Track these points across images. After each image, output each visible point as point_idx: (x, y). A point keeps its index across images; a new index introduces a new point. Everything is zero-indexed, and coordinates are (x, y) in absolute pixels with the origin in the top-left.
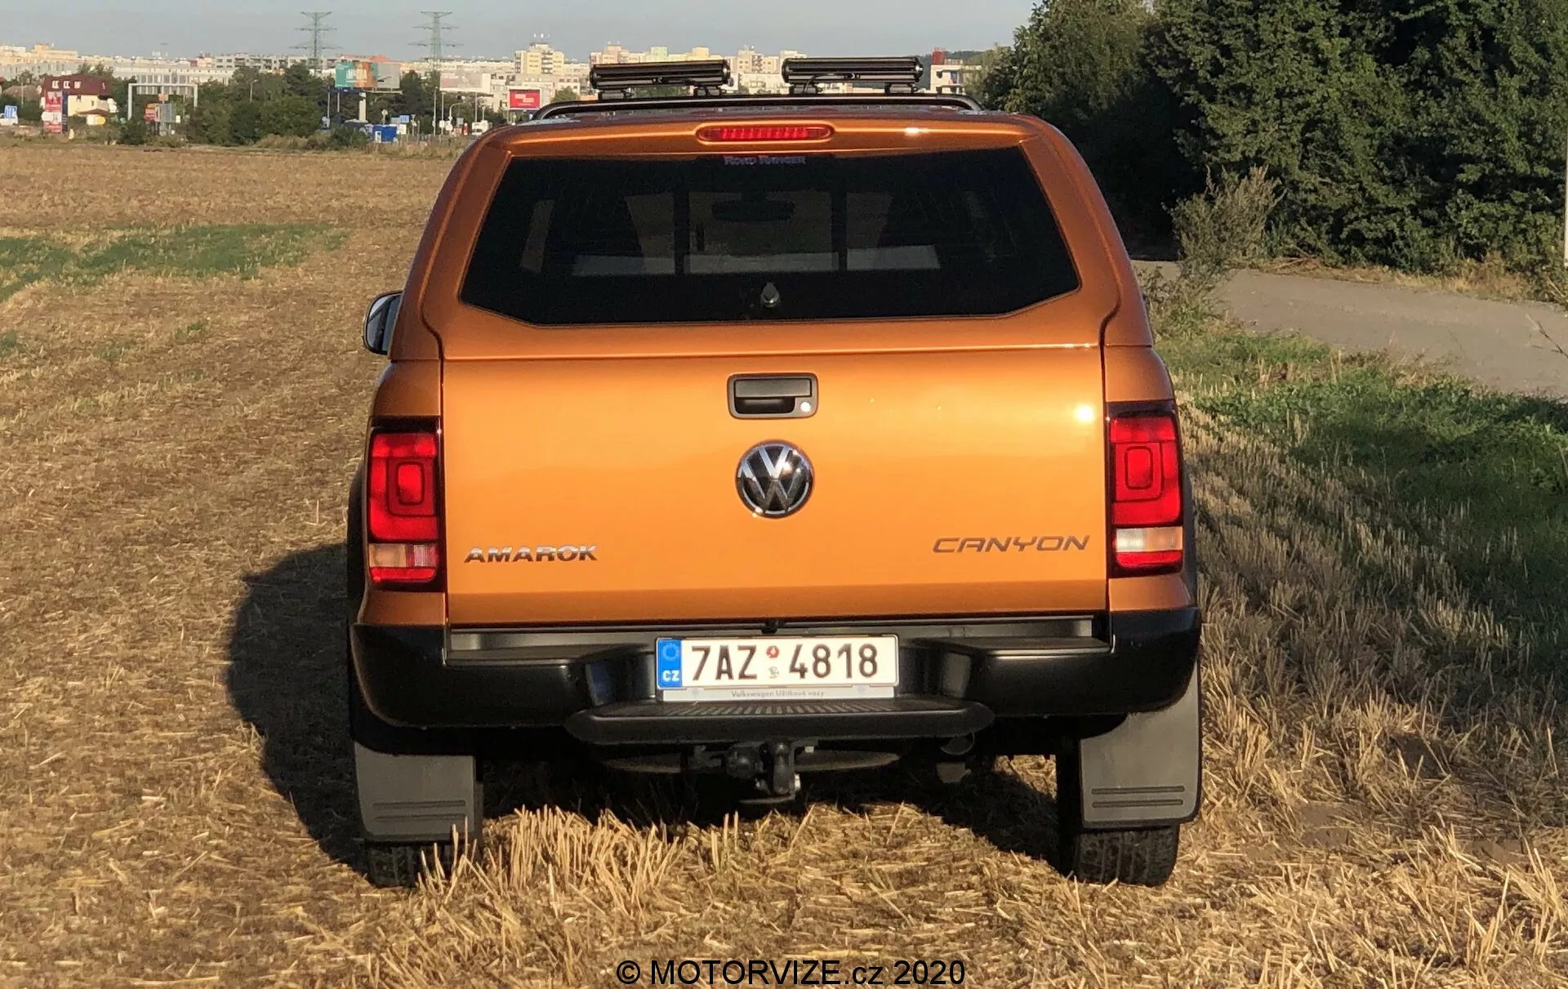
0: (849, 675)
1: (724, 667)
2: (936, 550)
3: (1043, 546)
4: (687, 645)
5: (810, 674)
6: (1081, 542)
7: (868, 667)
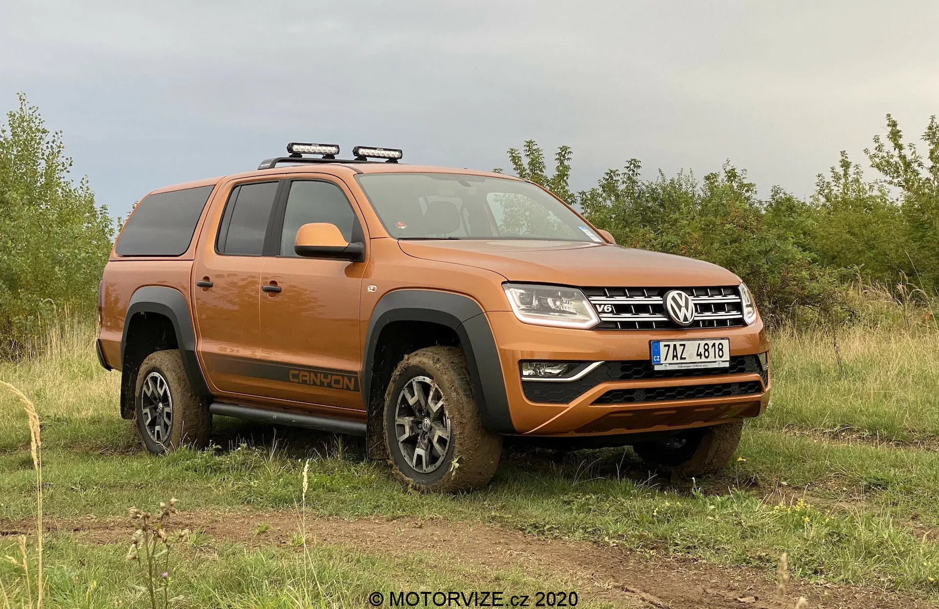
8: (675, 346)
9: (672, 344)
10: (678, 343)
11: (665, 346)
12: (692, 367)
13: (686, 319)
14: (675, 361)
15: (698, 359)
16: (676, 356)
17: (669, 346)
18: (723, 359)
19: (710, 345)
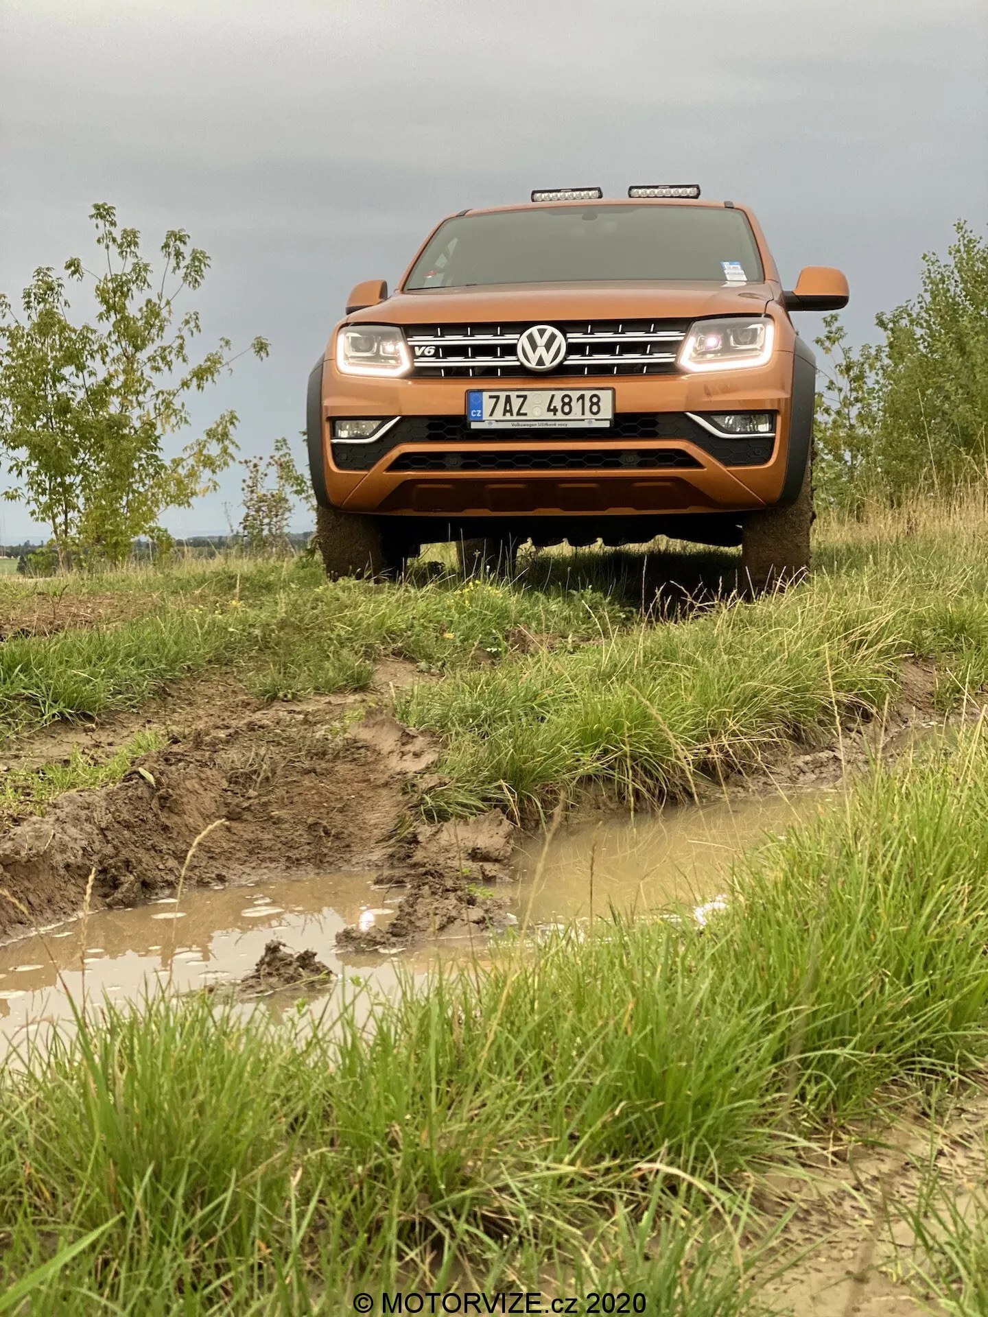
8: (508, 399)
9: (503, 395)
10: (513, 395)
11: (491, 397)
12: (537, 425)
13: (541, 362)
14: (508, 417)
15: (550, 415)
16: (511, 411)
17: (497, 398)
18: (597, 417)
19: (574, 398)
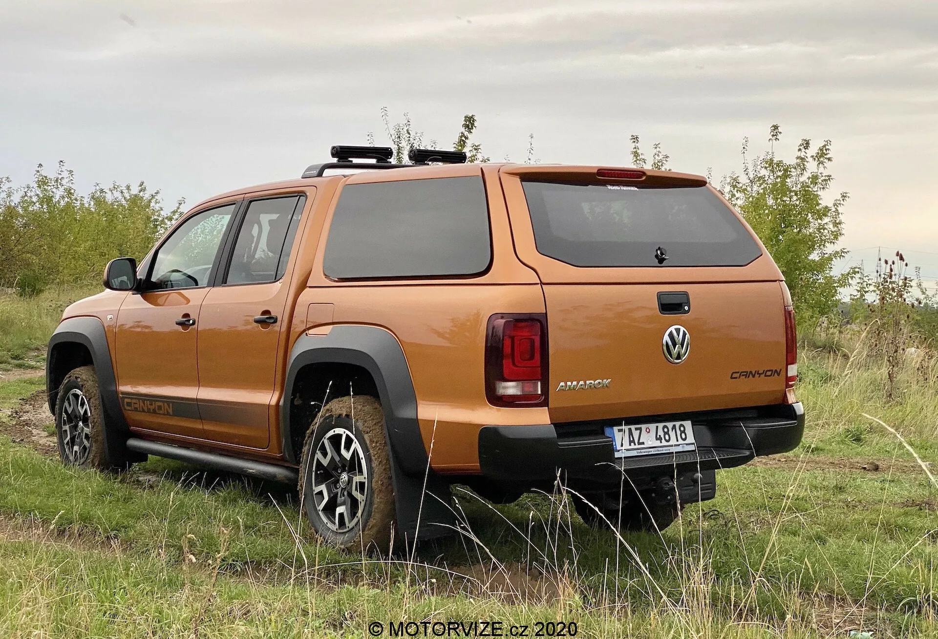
0: (677, 441)
1: (632, 439)
2: (732, 378)
3: (767, 374)
4: (616, 429)
5: (663, 440)
6: (778, 372)
7: (683, 436)
